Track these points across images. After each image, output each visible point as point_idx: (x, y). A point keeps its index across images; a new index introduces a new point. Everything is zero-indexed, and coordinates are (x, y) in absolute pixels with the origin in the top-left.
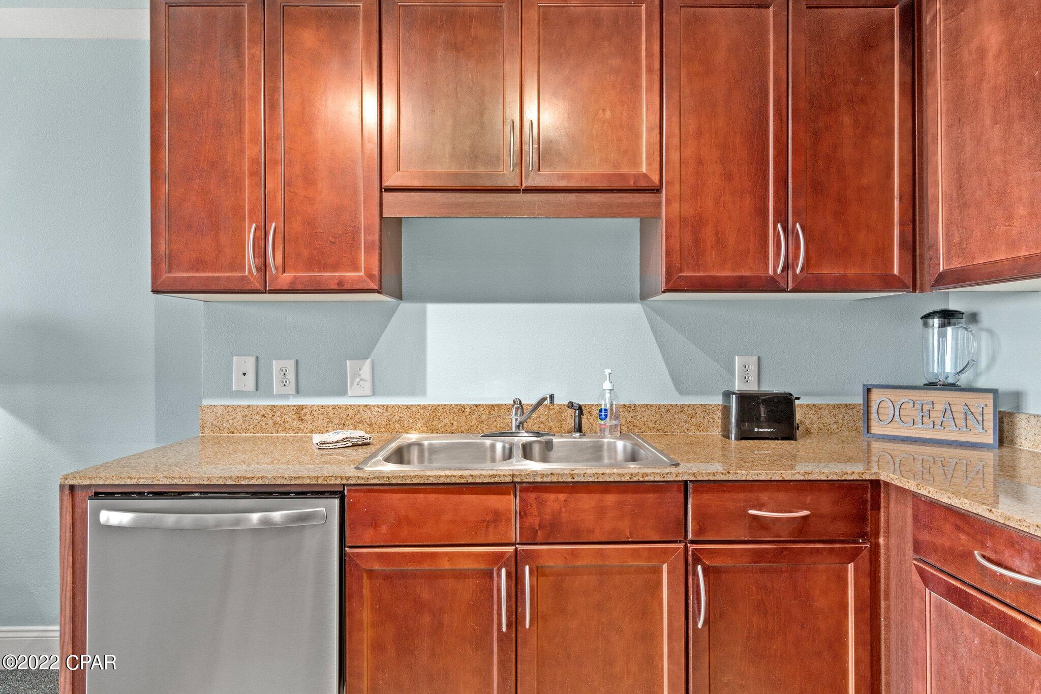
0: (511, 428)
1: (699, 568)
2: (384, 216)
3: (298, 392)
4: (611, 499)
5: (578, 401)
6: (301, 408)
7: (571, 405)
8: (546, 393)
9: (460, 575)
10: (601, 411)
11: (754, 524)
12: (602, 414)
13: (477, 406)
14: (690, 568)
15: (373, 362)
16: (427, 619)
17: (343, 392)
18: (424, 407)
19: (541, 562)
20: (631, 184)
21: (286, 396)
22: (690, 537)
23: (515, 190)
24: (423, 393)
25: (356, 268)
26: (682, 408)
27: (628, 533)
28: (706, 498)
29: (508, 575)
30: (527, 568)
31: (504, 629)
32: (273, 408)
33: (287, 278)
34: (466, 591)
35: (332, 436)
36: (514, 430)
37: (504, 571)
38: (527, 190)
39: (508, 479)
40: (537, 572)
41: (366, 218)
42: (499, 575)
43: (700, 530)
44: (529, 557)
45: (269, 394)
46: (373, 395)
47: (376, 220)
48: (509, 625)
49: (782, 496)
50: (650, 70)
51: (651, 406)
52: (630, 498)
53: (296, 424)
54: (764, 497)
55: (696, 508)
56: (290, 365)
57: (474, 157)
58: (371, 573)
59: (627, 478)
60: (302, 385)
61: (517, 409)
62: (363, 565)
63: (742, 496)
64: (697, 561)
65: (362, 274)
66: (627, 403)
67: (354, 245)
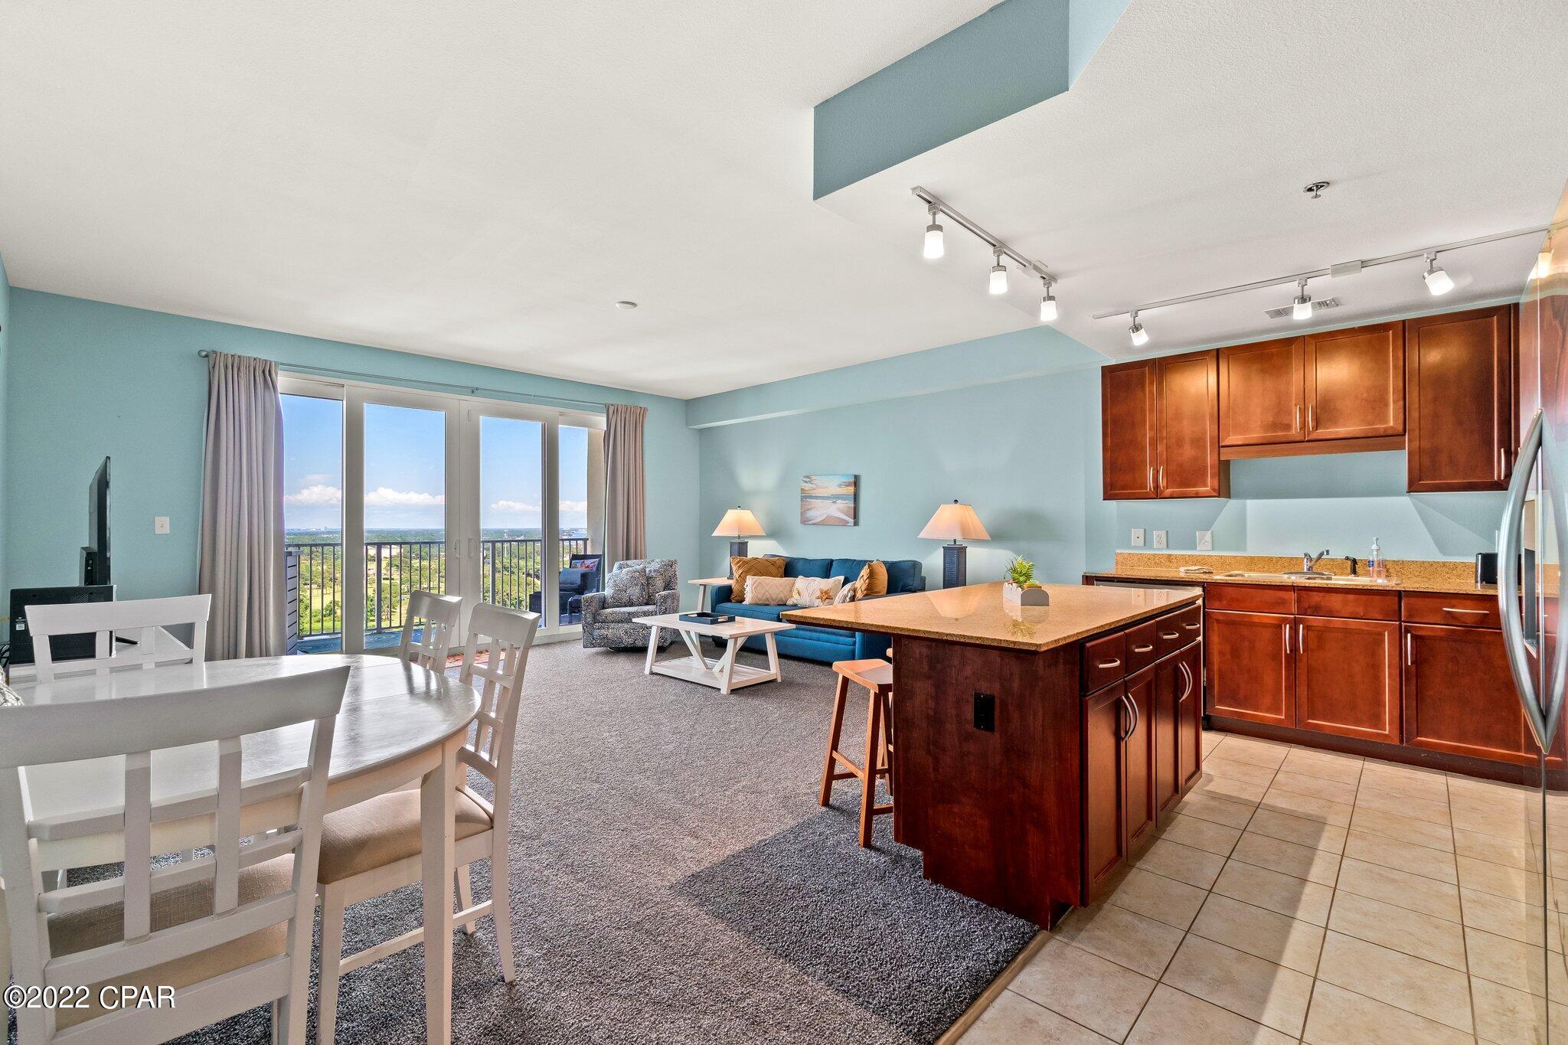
0: (1303, 569)
1: (1409, 635)
2: (1221, 459)
3: (1168, 547)
4: (1351, 597)
5: (1352, 556)
6: (1170, 555)
7: (1347, 558)
8: (1324, 549)
9: (1264, 625)
10: (1369, 562)
11: (1448, 616)
12: (1370, 563)
13: (1281, 558)
14: (1403, 634)
15: (1212, 533)
16: (1246, 644)
17: (1194, 548)
18: (1245, 557)
19: (1309, 624)
20: (1382, 433)
21: (1162, 549)
22: (1403, 619)
23: (1303, 442)
24: (1245, 550)
25: (1206, 486)
26: (1444, 564)
27: (1362, 614)
28: (1413, 600)
29: (1290, 628)
30: (1301, 626)
31: (1288, 652)
32: (1154, 555)
33: (1169, 491)
34: (1267, 634)
35: (1194, 568)
36: (1305, 571)
37: (1288, 626)
38: (1308, 441)
39: (1291, 584)
40: (1307, 628)
41: (1210, 459)
42: (1285, 628)
43: (1410, 616)
44: (1301, 621)
45: (1152, 548)
46: (1213, 549)
47: (1217, 462)
48: (1291, 651)
49: (1468, 602)
50: (1395, 367)
51: (1417, 562)
52: (1364, 598)
53: (1167, 563)
54: (1454, 602)
55: (1407, 605)
56: (1163, 533)
57: (1274, 426)
58: (1218, 621)
59: (1360, 587)
60: (1170, 543)
61: (1307, 559)
62: (1214, 617)
63: (1439, 600)
64: (1407, 630)
65: (1208, 488)
66: (1396, 559)
67: (1204, 475)
